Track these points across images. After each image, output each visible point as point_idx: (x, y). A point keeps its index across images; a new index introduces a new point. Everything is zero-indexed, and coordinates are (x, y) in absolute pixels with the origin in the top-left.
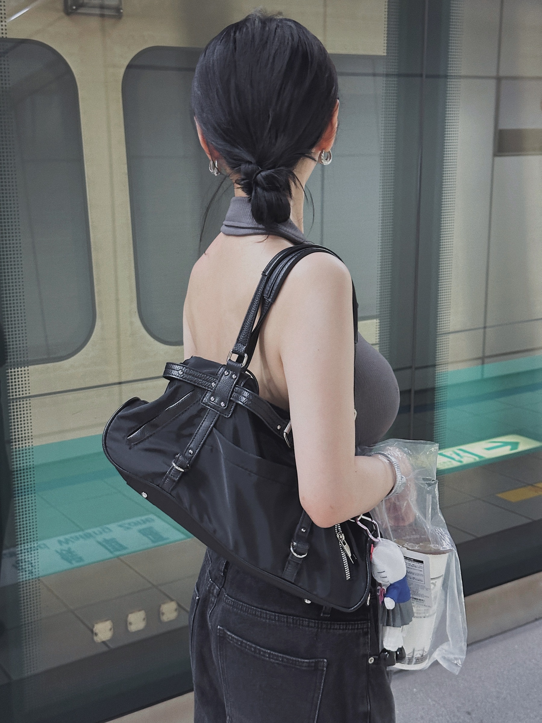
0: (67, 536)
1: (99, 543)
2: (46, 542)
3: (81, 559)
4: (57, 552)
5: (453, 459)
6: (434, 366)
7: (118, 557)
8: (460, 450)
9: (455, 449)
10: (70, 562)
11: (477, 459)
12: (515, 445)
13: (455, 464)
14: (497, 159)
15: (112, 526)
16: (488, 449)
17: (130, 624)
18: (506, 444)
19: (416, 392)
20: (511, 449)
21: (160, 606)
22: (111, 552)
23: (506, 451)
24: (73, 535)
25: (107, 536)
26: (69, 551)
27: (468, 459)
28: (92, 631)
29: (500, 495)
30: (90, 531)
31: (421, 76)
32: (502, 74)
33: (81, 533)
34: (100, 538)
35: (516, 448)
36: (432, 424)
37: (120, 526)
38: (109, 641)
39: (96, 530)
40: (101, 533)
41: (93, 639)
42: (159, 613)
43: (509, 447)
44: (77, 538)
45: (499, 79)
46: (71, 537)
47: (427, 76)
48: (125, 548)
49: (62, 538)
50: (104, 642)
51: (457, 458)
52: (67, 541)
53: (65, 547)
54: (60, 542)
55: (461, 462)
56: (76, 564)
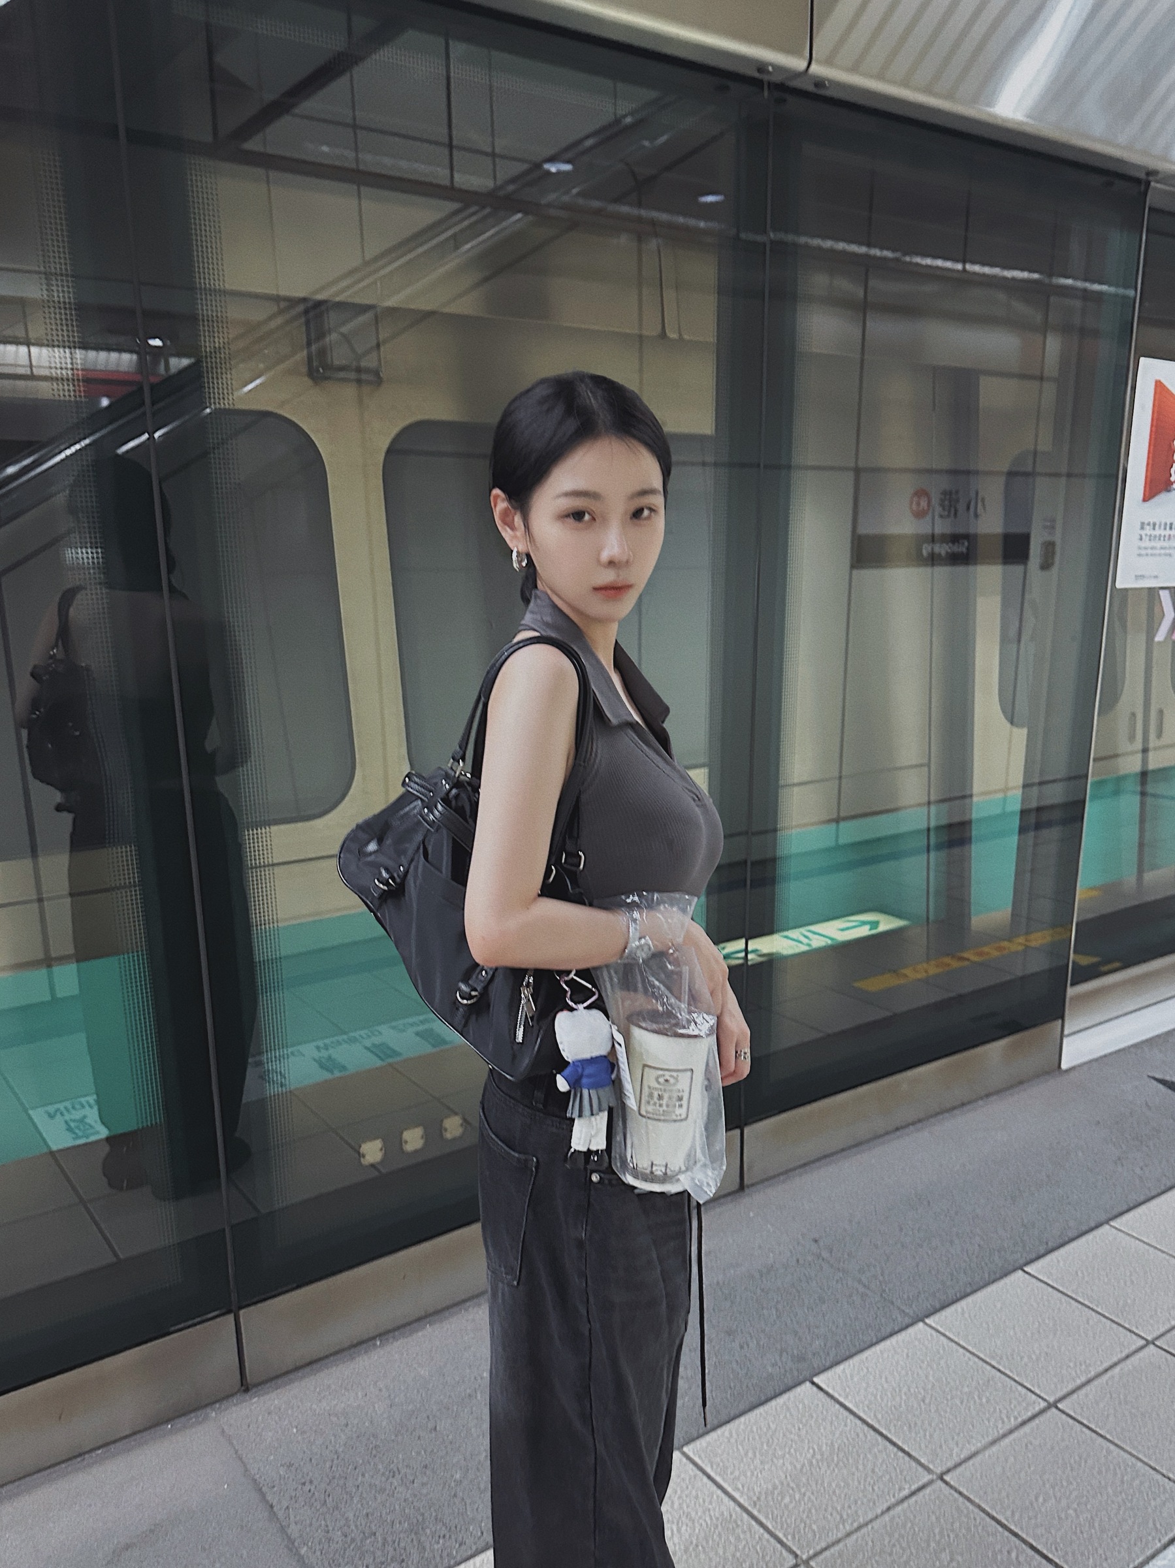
0: (327, 1041)
1: (366, 1048)
2: (301, 1048)
3: (344, 1068)
4: (315, 1060)
5: (801, 942)
6: (775, 830)
7: (390, 1065)
8: (810, 931)
9: (803, 930)
10: (332, 1072)
11: (829, 942)
12: (875, 924)
13: (804, 948)
14: (855, 572)
15: (383, 1028)
16: (842, 930)
17: (406, 1142)
18: (864, 923)
19: (754, 864)
20: (870, 929)
21: (442, 1121)
22: (382, 1060)
23: (865, 931)
24: (334, 1039)
25: (377, 1040)
26: (330, 1058)
27: (818, 942)
28: (359, 1153)
29: (857, 984)
30: (356, 1034)
31: (759, 465)
32: (860, 464)
33: (345, 1037)
34: (368, 1043)
35: (876, 928)
36: (772, 900)
37: (394, 1028)
38: (378, 1163)
39: (362, 1033)
40: (369, 1036)
41: (360, 1162)
42: (441, 1130)
43: (868, 927)
44: (339, 1043)
45: (857, 471)
46: (332, 1042)
47: (766, 467)
48: (399, 1054)
49: (320, 1043)
50: (372, 1166)
51: (805, 941)
52: (326, 1048)
53: (324, 1054)
54: (318, 1048)
55: (809, 945)
56: (337, 1074)
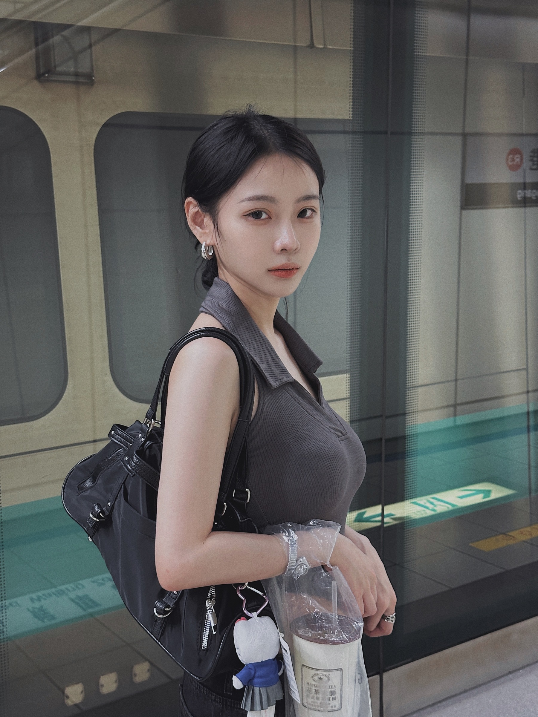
0: (40, 594)
1: (72, 600)
2: (19, 600)
3: (53, 617)
4: (28, 610)
5: (427, 508)
6: (404, 414)
7: (91, 615)
8: (434, 498)
9: (429, 497)
10: (42, 620)
11: (451, 508)
12: (488, 493)
13: (429, 513)
14: (464, 212)
15: (86, 582)
16: (461, 497)
17: (102, 686)
18: (479, 492)
19: (387, 441)
20: (484, 498)
21: (132, 667)
22: (84, 610)
23: (478, 499)
24: (45, 592)
25: (80, 593)
26: (41, 609)
27: (441, 508)
28: (63, 692)
29: (473, 545)
30: (63, 587)
31: (386, 133)
32: (467, 130)
33: (53, 590)
34: (73, 595)
35: (489, 496)
36: (403, 472)
37: (94, 582)
38: (80, 703)
39: (68, 586)
40: (74, 589)
41: (64, 700)
42: (132, 675)
43: (481, 495)
44: (50, 595)
45: (465, 136)
46: (43, 595)
47: (392, 133)
48: (98, 605)
49: (34, 596)
50: (76, 705)
51: (431, 507)
52: (39, 599)
53: (37, 605)
54: (32, 600)
55: (434, 510)
56: (47, 623)
